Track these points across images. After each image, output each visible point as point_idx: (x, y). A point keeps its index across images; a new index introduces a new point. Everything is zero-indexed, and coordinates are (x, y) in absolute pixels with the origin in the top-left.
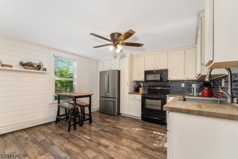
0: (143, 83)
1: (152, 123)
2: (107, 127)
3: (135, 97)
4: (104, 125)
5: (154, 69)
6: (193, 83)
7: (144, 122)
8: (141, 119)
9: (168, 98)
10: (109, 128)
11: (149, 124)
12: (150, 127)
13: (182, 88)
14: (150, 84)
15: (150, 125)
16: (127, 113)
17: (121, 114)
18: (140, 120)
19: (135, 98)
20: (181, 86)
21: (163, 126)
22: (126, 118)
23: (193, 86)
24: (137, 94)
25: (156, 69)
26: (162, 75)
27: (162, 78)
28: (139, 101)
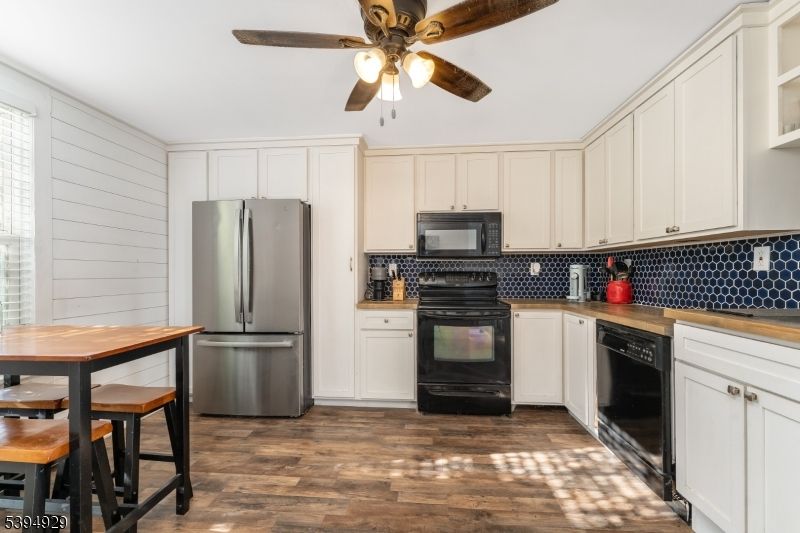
0: (396, 262)
1: (464, 414)
2: (307, 500)
3: (386, 321)
4: (279, 492)
5: (453, 208)
6: (572, 261)
7: (428, 417)
8: (415, 406)
9: (518, 315)
10: (319, 500)
11: (459, 424)
12: (469, 434)
13: (533, 279)
14: (426, 265)
15: (465, 427)
16: (349, 394)
17: (316, 403)
18: (413, 410)
19: (386, 326)
20: (528, 270)
21: (504, 418)
22: (348, 413)
23: (576, 270)
24: (394, 308)
25: (459, 210)
26: (484, 231)
27: (483, 245)
28: (406, 334)
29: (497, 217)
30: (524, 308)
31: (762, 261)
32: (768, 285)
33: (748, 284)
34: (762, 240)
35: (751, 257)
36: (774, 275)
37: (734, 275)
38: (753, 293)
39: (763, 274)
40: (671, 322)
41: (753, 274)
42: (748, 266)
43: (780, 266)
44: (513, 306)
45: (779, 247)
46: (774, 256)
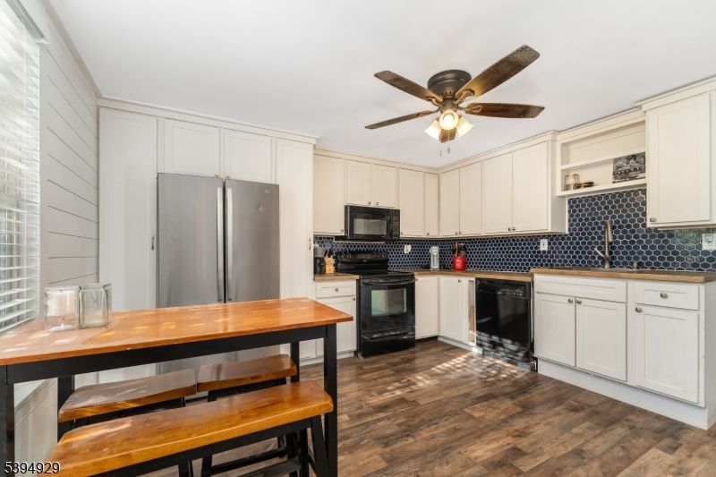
3: (336, 290)
5: (369, 204)
13: (405, 256)
19: (337, 294)
20: (403, 250)
23: (435, 250)
24: (328, 280)
25: (373, 205)
26: (389, 223)
27: (390, 232)
28: (350, 299)
29: (397, 213)
30: (421, 274)
31: (544, 246)
32: (547, 256)
33: (537, 256)
34: (544, 236)
35: (539, 244)
36: (549, 252)
37: (529, 252)
38: (539, 261)
39: (544, 252)
40: (532, 276)
41: (539, 252)
42: (536, 248)
43: (552, 248)
44: (415, 273)
45: (552, 239)
46: (549, 244)
